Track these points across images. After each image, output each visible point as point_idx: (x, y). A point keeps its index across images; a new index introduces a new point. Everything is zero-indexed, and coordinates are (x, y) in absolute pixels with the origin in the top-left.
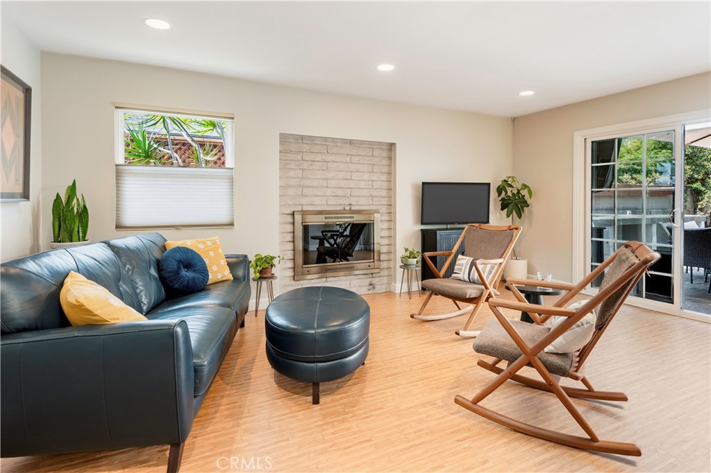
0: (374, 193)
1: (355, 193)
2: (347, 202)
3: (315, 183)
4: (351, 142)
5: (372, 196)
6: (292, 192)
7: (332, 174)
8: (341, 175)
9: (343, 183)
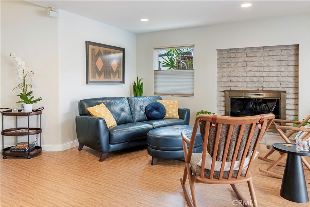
0: (282, 79)
1: (267, 79)
2: (260, 85)
3: (238, 75)
4: (263, 48)
5: (279, 81)
6: (224, 79)
7: (249, 69)
8: (256, 69)
9: (257, 74)
